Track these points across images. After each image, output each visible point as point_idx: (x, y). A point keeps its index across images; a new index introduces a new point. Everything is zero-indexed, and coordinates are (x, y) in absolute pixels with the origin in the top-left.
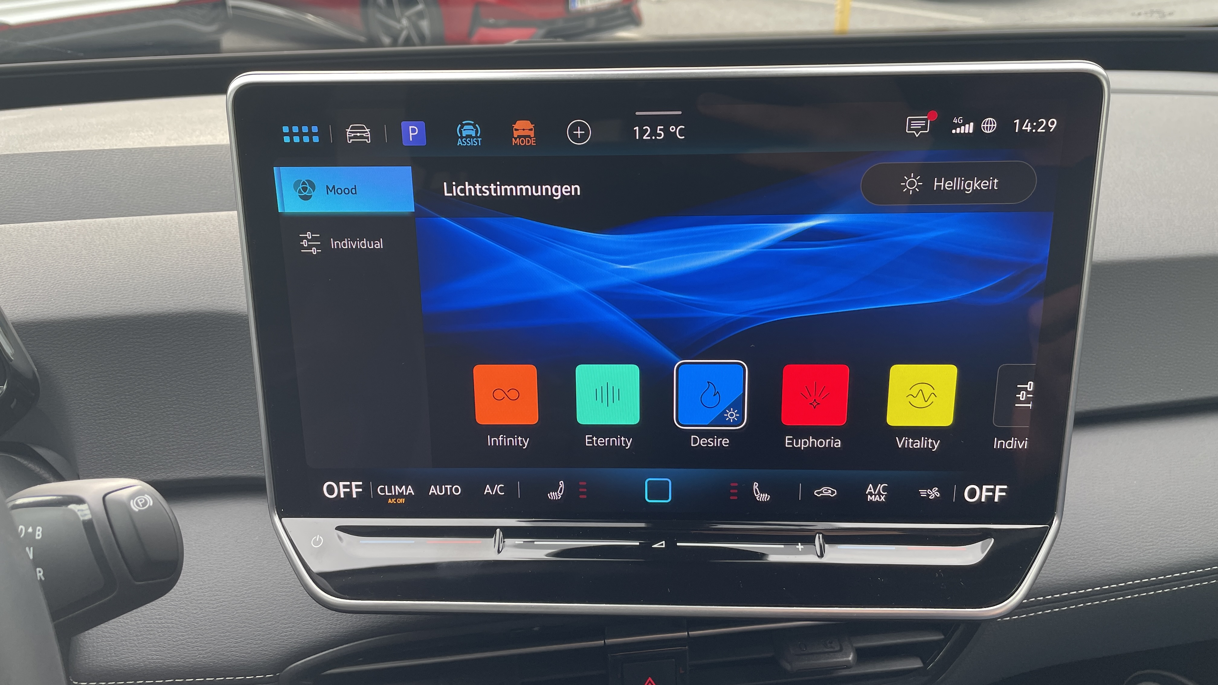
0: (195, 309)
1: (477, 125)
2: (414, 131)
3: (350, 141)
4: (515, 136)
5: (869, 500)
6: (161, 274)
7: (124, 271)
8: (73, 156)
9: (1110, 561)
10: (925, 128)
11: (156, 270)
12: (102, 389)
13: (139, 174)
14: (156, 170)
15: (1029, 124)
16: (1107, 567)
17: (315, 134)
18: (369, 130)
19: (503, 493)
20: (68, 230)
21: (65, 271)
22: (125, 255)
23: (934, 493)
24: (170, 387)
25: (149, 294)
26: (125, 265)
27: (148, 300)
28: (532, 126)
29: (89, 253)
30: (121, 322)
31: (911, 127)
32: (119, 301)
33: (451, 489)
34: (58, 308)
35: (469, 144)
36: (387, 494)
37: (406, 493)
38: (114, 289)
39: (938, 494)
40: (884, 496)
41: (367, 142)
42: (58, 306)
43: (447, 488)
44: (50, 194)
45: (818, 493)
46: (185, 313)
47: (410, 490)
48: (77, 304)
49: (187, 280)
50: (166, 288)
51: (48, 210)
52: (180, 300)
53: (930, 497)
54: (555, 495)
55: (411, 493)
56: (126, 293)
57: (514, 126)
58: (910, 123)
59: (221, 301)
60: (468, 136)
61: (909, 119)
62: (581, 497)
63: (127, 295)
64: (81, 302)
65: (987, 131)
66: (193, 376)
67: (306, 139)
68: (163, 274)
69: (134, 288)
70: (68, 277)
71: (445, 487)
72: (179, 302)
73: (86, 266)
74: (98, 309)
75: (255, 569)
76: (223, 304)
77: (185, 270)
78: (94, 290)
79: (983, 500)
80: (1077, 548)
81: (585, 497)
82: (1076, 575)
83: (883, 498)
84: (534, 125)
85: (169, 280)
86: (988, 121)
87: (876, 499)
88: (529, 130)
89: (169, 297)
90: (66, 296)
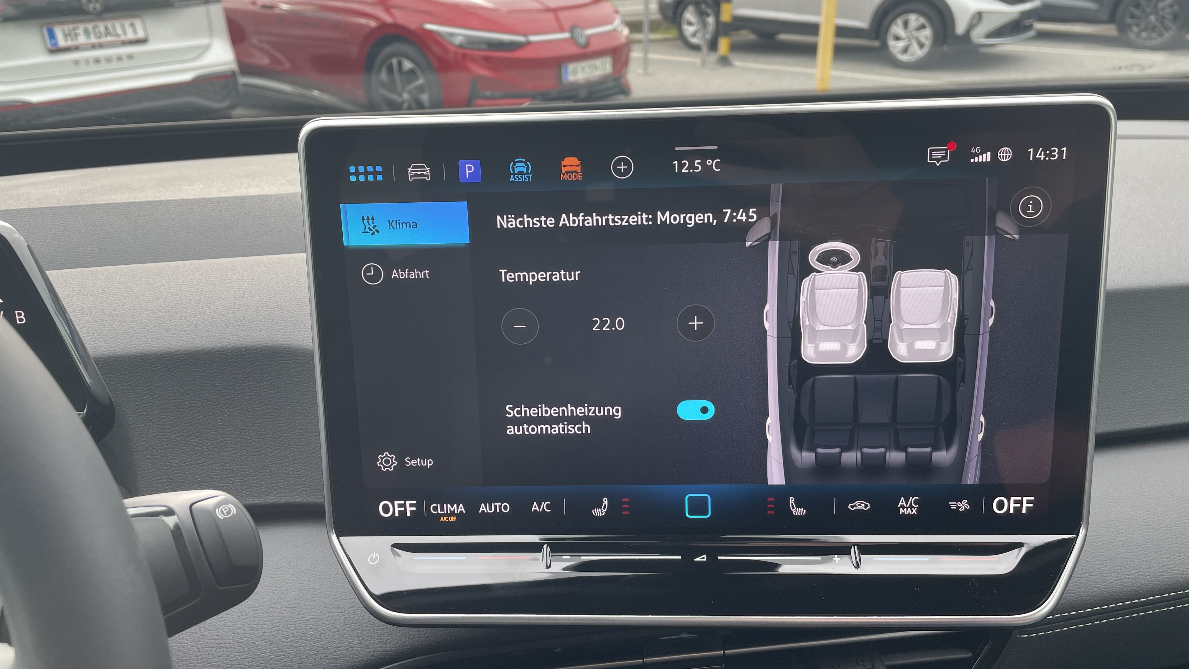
0: (253, 344)
1: (528, 163)
2: (470, 168)
3: (411, 179)
4: (563, 172)
5: (901, 513)
6: (220, 312)
7: (185, 310)
8: (132, 207)
9: (1131, 577)
10: (944, 158)
11: (215, 308)
12: (164, 421)
13: (194, 223)
14: (211, 219)
15: (1043, 152)
16: (1128, 583)
17: (379, 173)
18: (429, 168)
19: (550, 510)
20: (130, 273)
21: (130, 310)
22: (185, 295)
23: (964, 505)
24: (227, 418)
25: (209, 330)
26: (186, 304)
27: (208, 336)
28: (579, 162)
29: (152, 293)
30: (183, 357)
31: (932, 157)
32: (181, 337)
33: (500, 506)
34: (125, 344)
35: (520, 179)
36: (439, 512)
37: (457, 511)
38: (176, 326)
39: (967, 506)
40: (916, 509)
41: (427, 179)
42: (124, 343)
43: (496, 505)
44: (112, 241)
45: (852, 507)
46: (243, 347)
47: (462, 509)
48: (142, 340)
49: (245, 317)
50: (225, 324)
51: (110, 256)
52: (239, 335)
53: (960, 510)
54: (599, 511)
55: (462, 511)
56: (188, 330)
57: (562, 163)
58: (931, 154)
59: (276, 336)
60: (519, 173)
61: (930, 150)
62: (624, 513)
63: (188, 331)
64: (146, 338)
65: (1003, 159)
66: (249, 407)
67: (371, 178)
68: (222, 312)
69: (195, 325)
70: (133, 316)
71: (494, 505)
72: (237, 338)
73: (149, 306)
74: (162, 344)
75: (308, 591)
76: (279, 338)
77: (243, 308)
78: (158, 327)
79: (1011, 511)
80: (1098, 565)
81: (628, 513)
82: (1099, 591)
83: (914, 511)
84: (581, 161)
85: (228, 317)
86: (1004, 149)
87: (908, 512)
88: (576, 166)
89: (228, 333)
90: (131, 333)
